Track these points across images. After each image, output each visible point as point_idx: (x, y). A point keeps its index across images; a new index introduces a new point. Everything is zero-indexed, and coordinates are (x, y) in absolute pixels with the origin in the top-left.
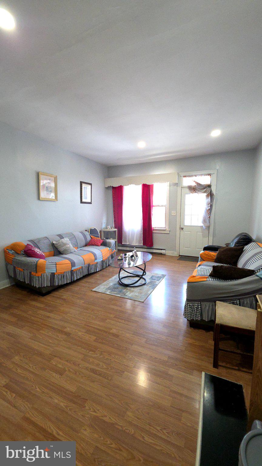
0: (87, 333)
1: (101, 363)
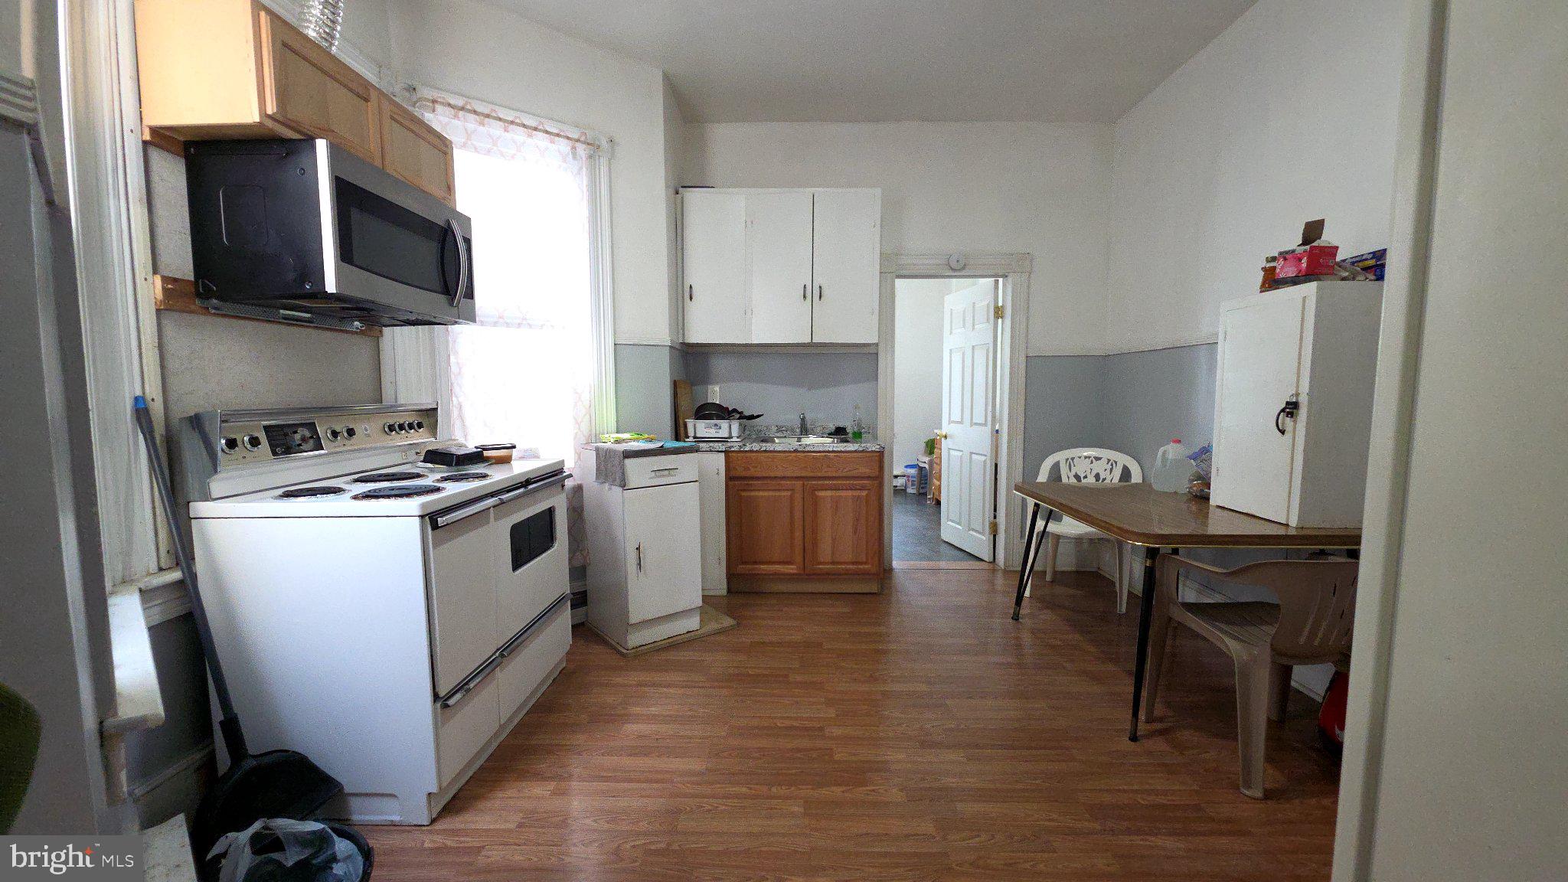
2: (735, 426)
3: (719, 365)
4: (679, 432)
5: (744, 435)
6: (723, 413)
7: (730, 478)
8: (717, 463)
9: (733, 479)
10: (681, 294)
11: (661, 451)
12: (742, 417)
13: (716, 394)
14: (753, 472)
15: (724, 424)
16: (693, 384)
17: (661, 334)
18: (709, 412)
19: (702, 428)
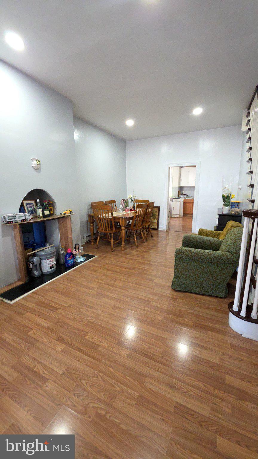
0: (96, 344)
1: (84, 312)
2: (185, 196)
3: (185, 189)
4: (178, 197)
5: (187, 197)
6: (184, 195)
7: (184, 202)
8: (183, 200)
9: (185, 203)
10: (180, 180)
11: (176, 198)
12: (186, 195)
13: (184, 193)
14: (187, 201)
15: (184, 196)
16: (181, 191)
17: (177, 186)
18: (182, 194)
19: (181, 196)
